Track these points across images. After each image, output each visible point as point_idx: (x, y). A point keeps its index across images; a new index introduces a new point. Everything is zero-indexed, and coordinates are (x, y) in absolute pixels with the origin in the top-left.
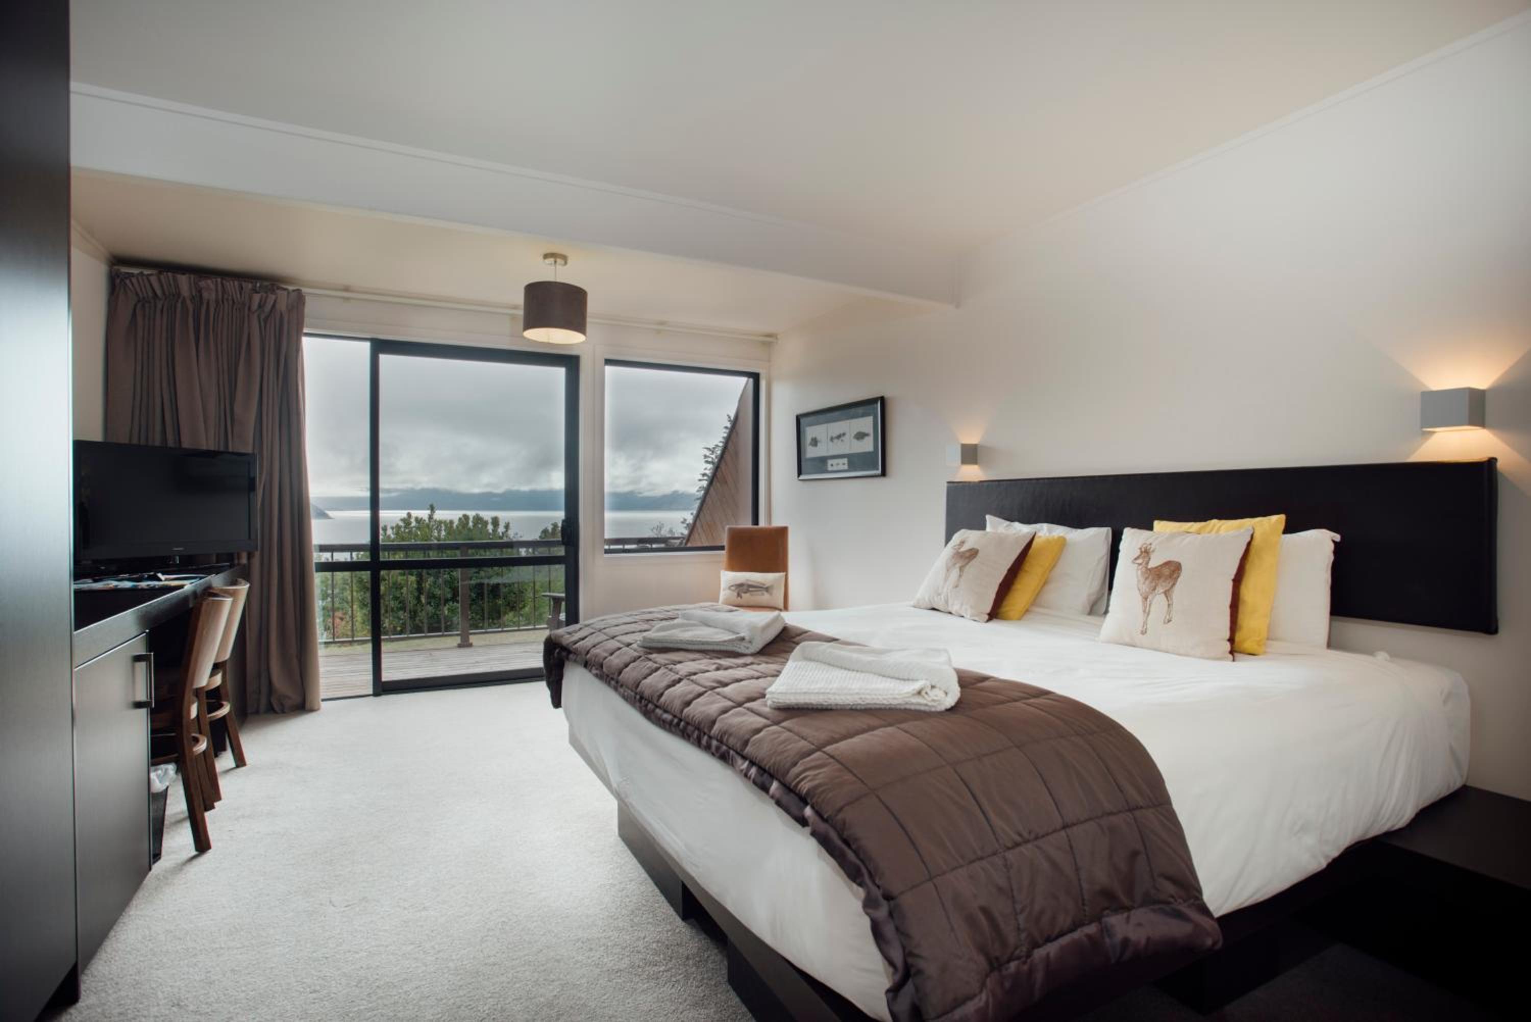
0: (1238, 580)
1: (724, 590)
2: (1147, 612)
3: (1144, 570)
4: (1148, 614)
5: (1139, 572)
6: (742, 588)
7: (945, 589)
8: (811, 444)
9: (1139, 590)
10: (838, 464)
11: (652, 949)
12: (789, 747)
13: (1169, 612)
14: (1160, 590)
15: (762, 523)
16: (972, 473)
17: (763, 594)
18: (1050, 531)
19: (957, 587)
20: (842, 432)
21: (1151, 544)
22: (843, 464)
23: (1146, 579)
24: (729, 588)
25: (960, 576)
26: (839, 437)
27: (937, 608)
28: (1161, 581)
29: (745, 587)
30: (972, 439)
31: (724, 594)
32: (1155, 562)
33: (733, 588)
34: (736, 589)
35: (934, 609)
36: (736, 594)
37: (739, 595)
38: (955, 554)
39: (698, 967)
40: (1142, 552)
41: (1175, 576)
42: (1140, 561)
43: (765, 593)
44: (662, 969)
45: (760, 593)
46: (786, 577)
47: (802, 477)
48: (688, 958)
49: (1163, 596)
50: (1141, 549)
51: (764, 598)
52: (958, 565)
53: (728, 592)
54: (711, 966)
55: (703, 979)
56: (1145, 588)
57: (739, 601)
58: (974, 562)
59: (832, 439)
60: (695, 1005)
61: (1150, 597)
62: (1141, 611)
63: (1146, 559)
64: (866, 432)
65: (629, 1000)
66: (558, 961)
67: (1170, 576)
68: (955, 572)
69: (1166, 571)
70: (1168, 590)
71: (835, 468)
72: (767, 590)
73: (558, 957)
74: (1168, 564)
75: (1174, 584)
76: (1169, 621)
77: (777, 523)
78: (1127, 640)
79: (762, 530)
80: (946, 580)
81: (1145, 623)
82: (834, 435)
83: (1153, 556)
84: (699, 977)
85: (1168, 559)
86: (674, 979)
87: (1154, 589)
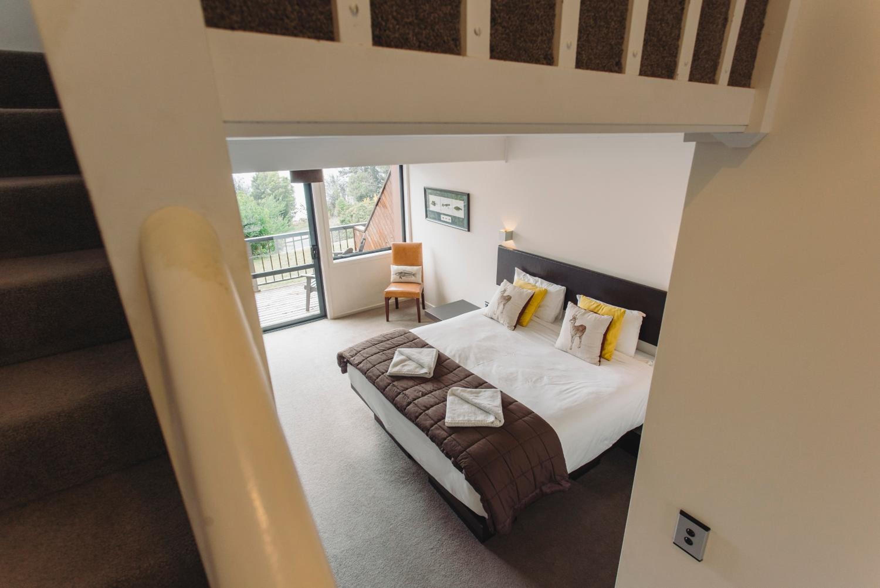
0: (605, 335)
1: (393, 275)
2: (572, 342)
3: (573, 325)
4: (573, 343)
5: (571, 326)
6: (401, 274)
7: (497, 312)
8: (432, 204)
9: (571, 332)
10: (446, 219)
11: (401, 471)
12: (456, 448)
13: (580, 344)
14: (578, 335)
15: (408, 241)
16: (510, 245)
17: (412, 277)
18: (542, 283)
19: (502, 313)
20: (448, 204)
21: (577, 315)
22: (448, 219)
23: (574, 329)
24: (396, 274)
25: (504, 308)
26: (447, 205)
27: (493, 318)
28: (579, 332)
29: (403, 274)
30: (510, 228)
31: (393, 277)
32: (577, 324)
33: (397, 274)
34: (399, 274)
35: (492, 318)
36: (399, 277)
37: (400, 277)
38: (501, 296)
39: (418, 477)
40: (573, 318)
41: (584, 331)
42: (572, 321)
43: (413, 277)
44: (406, 479)
45: (410, 276)
46: (422, 267)
47: (427, 219)
48: (414, 474)
49: (578, 338)
50: (573, 316)
51: (413, 279)
52: (503, 303)
53: (395, 276)
54: (422, 476)
55: (420, 481)
56: (573, 333)
57: (401, 280)
58: (510, 303)
59: (443, 205)
60: (420, 491)
61: (574, 337)
62: (570, 341)
63: (574, 322)
64: (461, 208)
65: (398, 492)
66: (371, 480)
67: (582, 331)
68: (502, 306)
69: (581, 329)
70: (580, 336)
71: (444, 220)
72: (414, 275)
73: (370, 478)
74: (582, 326)
75: (583, 334)
76: (580, 348)
77: (416, 241)
78: (564, 350)
79: (409, 245)
80: (498, 308)
81: (571, 346)
82: (445, 204)
83: (577, 321)
84: (419, 481)
85: (582, 324)
86: (411, 483)
87: (576, 334)
